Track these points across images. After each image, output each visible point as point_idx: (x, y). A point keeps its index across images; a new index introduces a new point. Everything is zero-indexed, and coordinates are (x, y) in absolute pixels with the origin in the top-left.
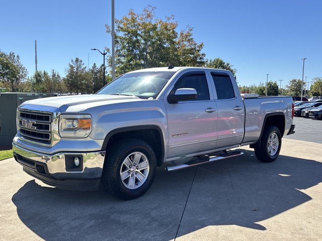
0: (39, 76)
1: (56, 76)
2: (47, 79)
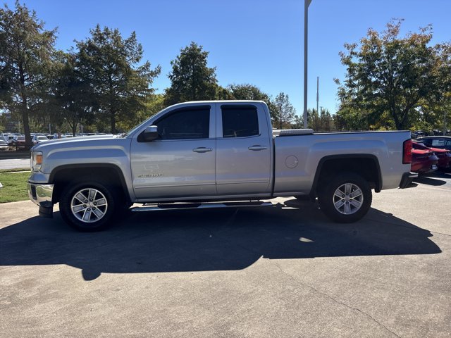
0: (308, 114)
1: (326, 114)
2: (317, 118)
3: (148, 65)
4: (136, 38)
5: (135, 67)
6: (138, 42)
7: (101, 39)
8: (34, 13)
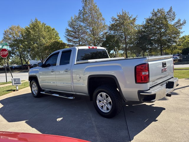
3: (179, 21)
4: (172, 9)
5: (172, 23)
6: (173, 11)
7: (156, 15)
8: (128, 13)
